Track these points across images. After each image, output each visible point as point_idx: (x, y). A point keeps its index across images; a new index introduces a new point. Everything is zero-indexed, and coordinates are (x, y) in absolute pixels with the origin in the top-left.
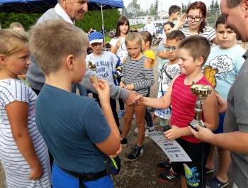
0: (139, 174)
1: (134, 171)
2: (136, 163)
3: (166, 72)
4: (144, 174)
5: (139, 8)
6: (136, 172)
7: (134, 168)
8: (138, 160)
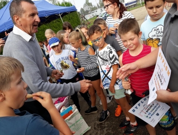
0: (109, 131)
1: (105, 130)
2: (106, 124)
3: (99, 57)
4: (112, 131)
5: (91, 5)
6: (107, 130)
7: (105, 127)
8: (107, 120)
